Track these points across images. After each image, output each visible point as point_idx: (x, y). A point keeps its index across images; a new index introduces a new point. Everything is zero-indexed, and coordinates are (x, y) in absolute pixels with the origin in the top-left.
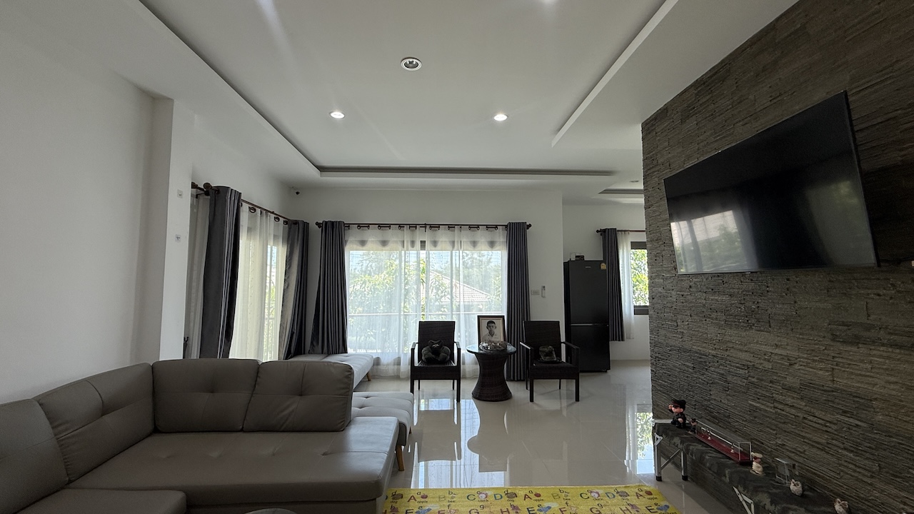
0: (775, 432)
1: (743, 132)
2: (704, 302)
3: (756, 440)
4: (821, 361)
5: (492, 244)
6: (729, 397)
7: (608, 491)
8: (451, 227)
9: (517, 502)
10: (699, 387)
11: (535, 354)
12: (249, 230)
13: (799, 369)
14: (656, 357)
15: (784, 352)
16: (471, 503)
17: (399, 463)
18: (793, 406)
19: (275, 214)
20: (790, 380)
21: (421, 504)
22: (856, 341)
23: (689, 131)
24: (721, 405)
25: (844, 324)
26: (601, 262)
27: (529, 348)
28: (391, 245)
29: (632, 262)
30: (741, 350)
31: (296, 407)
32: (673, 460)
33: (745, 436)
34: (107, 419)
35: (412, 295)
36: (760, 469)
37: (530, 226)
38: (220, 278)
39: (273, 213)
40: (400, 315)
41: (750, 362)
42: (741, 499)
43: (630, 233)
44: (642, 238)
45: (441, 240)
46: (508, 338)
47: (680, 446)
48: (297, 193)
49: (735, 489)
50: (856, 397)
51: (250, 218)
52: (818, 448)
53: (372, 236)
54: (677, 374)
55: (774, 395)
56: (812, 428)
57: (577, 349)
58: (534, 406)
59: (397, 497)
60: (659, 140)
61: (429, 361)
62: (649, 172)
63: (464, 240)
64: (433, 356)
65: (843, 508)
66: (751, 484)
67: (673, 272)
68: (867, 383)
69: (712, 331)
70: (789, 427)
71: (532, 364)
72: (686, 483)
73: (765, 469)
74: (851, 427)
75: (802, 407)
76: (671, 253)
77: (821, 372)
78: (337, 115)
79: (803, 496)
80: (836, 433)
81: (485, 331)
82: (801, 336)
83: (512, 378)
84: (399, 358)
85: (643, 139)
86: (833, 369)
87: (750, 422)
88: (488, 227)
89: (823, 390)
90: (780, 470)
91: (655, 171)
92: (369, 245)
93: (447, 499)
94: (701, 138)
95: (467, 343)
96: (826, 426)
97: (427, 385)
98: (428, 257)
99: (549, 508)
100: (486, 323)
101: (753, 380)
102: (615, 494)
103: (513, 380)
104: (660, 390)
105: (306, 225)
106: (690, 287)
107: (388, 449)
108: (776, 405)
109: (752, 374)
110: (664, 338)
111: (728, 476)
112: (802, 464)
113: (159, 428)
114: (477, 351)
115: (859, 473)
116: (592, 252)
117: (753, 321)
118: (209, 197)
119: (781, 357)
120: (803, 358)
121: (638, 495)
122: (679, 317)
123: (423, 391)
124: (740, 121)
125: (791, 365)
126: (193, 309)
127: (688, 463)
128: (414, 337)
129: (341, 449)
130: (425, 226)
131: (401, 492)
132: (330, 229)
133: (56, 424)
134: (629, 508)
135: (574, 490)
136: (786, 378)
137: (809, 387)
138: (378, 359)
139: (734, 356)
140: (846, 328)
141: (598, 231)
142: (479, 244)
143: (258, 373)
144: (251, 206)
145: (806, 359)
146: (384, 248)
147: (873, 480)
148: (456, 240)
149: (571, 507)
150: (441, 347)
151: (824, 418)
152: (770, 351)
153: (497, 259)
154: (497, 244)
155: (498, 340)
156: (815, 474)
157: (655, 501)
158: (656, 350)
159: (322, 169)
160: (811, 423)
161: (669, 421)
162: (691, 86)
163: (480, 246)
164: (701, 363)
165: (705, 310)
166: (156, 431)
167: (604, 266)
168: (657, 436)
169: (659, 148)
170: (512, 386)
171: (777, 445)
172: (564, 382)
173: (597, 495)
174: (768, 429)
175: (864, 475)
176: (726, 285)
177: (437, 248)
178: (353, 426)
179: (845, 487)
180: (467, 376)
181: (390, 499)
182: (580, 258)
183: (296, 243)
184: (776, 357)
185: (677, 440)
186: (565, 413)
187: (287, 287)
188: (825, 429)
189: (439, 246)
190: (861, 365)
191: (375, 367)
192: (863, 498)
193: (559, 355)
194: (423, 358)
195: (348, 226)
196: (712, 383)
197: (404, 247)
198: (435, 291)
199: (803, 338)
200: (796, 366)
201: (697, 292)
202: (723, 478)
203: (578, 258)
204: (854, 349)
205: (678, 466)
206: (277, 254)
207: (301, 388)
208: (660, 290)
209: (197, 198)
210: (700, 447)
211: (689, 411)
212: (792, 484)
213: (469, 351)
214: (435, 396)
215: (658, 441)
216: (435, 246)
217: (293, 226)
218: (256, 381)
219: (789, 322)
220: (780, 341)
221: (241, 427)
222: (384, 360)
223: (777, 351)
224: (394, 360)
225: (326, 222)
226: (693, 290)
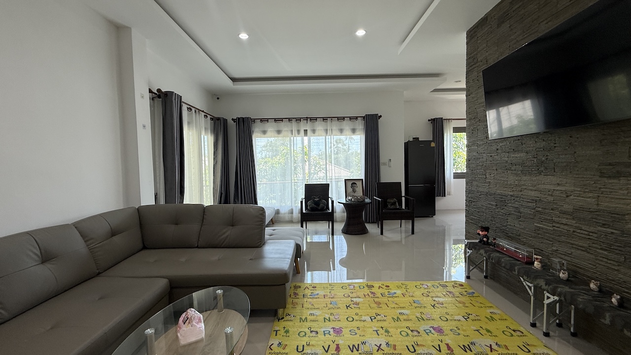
0: (551, 243)
1: (544, 28)
2: (507, 159)
3: (538, 249)
4: (591, 192)
5: (354, 131)
6: (520, 223)
7: (434, 284)
8: (325, 119)
9: (373, 290)
10: (500, 218)
11: (385, 204)
12: (189, 123)
13: (573, 199)
14: (470, 199)
15: (563, 188)
16: (344, 290)
17: (297, 270)
18: (566, 224)
19: (205, 112)
20: (567, 207)
21: (313, 291)
22: (618, 175)
23: (503, 33)
24: (514, 228)
25: (610, 164)
26: (431, 141)
27: (380, 200)
28: (283, 133)
29: (454, 143)
30: (531, 190)
31: (229, 233)
32: (478, 267)
33: (530, 246)
34: (116, 239)
35: (299, 170)
36: (539, 266)
37: (381, 116)
39: (203, 111)
40: (292, 183)
41: (538, 197)
42: (525, 285)
43: (453, 121)
44: (463, 124)
45: (318, 129)
46: (366, 192)
47: (484, 255)
48: (218, 98)
49: (521, 278)
50: (614, 214)
51: (188, 115)
52: (581, 250)
53: (271, 127)
54: (484, 210)
55: (553, 218)
56: (579, 237)
57: (413, 200)
58: (384, 237)
59: (296, 287)
60: (480, 43)
61: (312, 209)
62: (470, 68)
63: (334, 128)
64: (315, 206)
65: (596, 285)
66: (532, 275)
67: (485, 140)
68: (623, 204)
69: (512, 179)
70: (563, 239)
71: (382, 211)
72: (487, 280)
73: (542, 266)
74: (607, 234)
75: (573, 224)
76: (484, 127)
77: (588, 200)
78: (244, 36)
79: (568, 280)
80: (596, 239)
81: (350, 190)
82: (577, 176)
83: (368, 221)
84: (292, 210)
85: (467, 43)
86: (599, 196)
87: (535, 237)
88: (351, 118)
89: (589, 212)
90: (553, 266)
91: (475, 67)
92: (269, 134)
93: (329, 288)
94: (512, 37)
95: (338, 198)
96: (590, 235)
97: (311, 226)
98: (309, 141)
99: (395, 293)
100: (350, 184)
101: (539, 209)
102: (439, 286)
103: (369, 222)
104: (471, 223)
105: (225, 121)
106: (497, 149)
107: (291, 257)
108: (554, 224)
109: (538, 205)
110: (476, 187)
111: (516, 271)
112: (570, 261)
113: (146, 246)
114: (345, 202)
115: (610, 263)
116: (425, 134)
117: (542, 169)
118: (161, 99)
119: (561, 192)
120: (577, 191)
121: (453, 286)
122: (488, 171)
123: (308, 230)
124: (544, 21)
125: (567, 196)
126: (158, 174)
127: (488, 267)
128: (302, 195)
129: (260, 257)
130: (307, 120)
131: (300, 285)
132: (242, 123)
133: (86, 239)
134: (448, 293)
135: (411, 284)
136: (563, 206)
137: (579, 210)
138: (278, 210)
139: (526, 194)
140: (611, 167)
141: (429, 120)
142: (344, 131)
143: (204, 212)
144: (189, 107)
145: (579, 191)
146: (279, 136)
147: (619, 267)
148: (328, 129)
149: (409, 292)
150: (320, 200)
151: (588, 230)
152: (553, 188)
153: (356, 143)
154: (357, 130)
155: (358, 195)
156: (578, 267)
157: (465, 290)
158: (470, 196)
159: (234, 80)
160: (579, 234)
161: (477, 241)
163: (345, 132)
164: (502, 201)
165: (507, 165)
166: (145, 248)
167: (433, 145)
168: (468, 250)
169: (479, 49)
170: (368, 226)
171: (553, 251)
172: (403, 221)
173: (426, 287)
174: (546, 241)
175: (614, 265)
176: (524, 146)
177: (315, 135)
178: (266, 245)
179: (598, 273)
180: (338, 220)
181: (293, 288)
182: (416, 139)
183: (219, 133)
184: (557, 192)
185: (482, 251)
186: (403, 242)
187: (216, 163)
188: (588, 237)
189: (317, 133)
190: (620, 191)
191: (276, 215)
192: (611, 280)
193: (401, 204)
194: (308, 207)
195: (254, 121)
196: (509, 214)
197: (292, 134)
198: (313, 167)
199: (578, 178)
200: (572, 197)
201: (502, 153)
202: (514, 272)
203: (414, 140)
204: (616, 181)
205: (482, 270)
206: (208, 140)
207: (232, 222)
208: (474, 154)
209: (153, 100)
210: (498, 254)
211: (491, 234)
212: (561, 273)
213: (339, 203)
214: (316, 233)
215: (469, 254)
216: (314, 133)
217: (217, 121)
218: (204, 217)
219: (569, 167)
220: (561, 181)
221: (197, 245)
222: (282, 211)
223: (559, 188)
224: (289, 211)
225: (239, 118)
226: (499, 151)
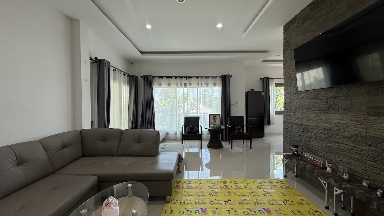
0: (338, 156)
1: (331, 25)
2: (309, 103)
3: (329, 159)
4: (362, 124)
5: (215, 85)
6: (318, 143)
7: (264, 180)
8: (197, 77)
9: (226, 184)
10: (305, 139)
11: (233, 130)
12: (114, 79)
13: (351, 129)
14: (286, 128)
15: (344, 122)
16: (208, 184)
17: (179, 170)
18: (347, 144)
20: (347, 134)
21: (188, 184)
22: (379, 115)
23: (306, 27)
24: (314, 146)
25: (373, 108)
26: (262, 92)
27: (231, 127)
28: (172, 86)
29: (275, 93)
30: (324, 123)
31: (137, 147)
32: (292, 170)
33: (324, 158)
34: (66, 150)
35: (181, 108)
36: (330, 170)
37: (231, 76)
38: (104, 98)
39: (123, 71)
40: (176, 116)
41: (329, 127)
42: (321, 182)
43: (275, 79)
44: (282, 81)
45: (193, 83)
46: (222, 123)
47: (296, 163)
48: (132, 64)
49: (319, 178)
50: (377, 138)
51: (114, 74)
52: (356, 161)
53: (164, 82)
54: (295, 135)
55: (338, 140)
56: (355, 153)
57: (251, 127)
58: (233, 150)
59: (178, 182)
60: (291, 33)
61: (189, 132)
62: (286, 48)
63: (203, 83)
64: (191, 130)
65: (367, 183)
66: (326, 176)
67: (295, 92)
68: (382, 132)
69: (312, 116)
70: (345, 153)
71: (232, 134)
72: (297, 178)
73: (332, 171)
74: (373, 151)
75: (351, 144)
76: (295, 83)
77: (360, 129)
78: (149, 27)
79: (348, 180)
80: (365, 154)
81: (212, 120)
82: (353, 115)
83: (223, 140)
84: (176, 132)
85: (284, 33)
86: (367, 127)
87: (327, 152)
88: (213, 77)
89: (361, 137)
90: (339, 170)
91: (289, 47)
92: (163, 86)
93: (199, 183)
94: (311, 30)
95: (205, 125)
96: (362, 152)
97: (188, 143)
98: (188, 90)
99: (240, 186)
100: (213, 117)
101: (330, 135)
102: (267, 182)
103: (224, 141)
104: (287, 142)
105: (136, 77)
106: (303, 97)
107: (175, 163)
108: (339, 144)
109: (329, 132)
110: (290, 120)
111: (316, 173)
112: (349, 168)
113: (85, 155)
114: (209, 128)
115: (375, 170)
116: (258, 87)
117: (331, 110)
118: (97, 64)
119: (343, 124)
120: (353, 124)
121: (276, 182)
122: (297, 111)
123: (186, 145)
124: (331, 20)
125: (347, 127)
126: (94, 110)
127: (298, 170)
128: (182, 123)
129: (156, 162)
130: (186, 77)
131: (180, 180)
132: (147, 79)
133: (46, 150)
134: (273, 187)
135: (250, 180)
136: (344, 133)
137: (355, 136)
138: (168, 132)
139: (321, 125)
140: (374, 109)
141: (260, 79)
143: (122, 134)
144: (114, 68)
145: (354, 124)
146: (169, 87)
147: (381, 172)
148: (199, 83)
149: (249, 186)
150: (194, 127)
151: (361, 148)
152: (338, 122)
153: (216, 92)
154: (217, 84)
155: (217, 124)
156: (354, 171)
157: (284, 184)
158: (286, 125)
159: (142, 53)
160: (355, 151)
161: (291, 154)
162: (308, 5)
163: (209, 85)
164: (306, 129)
165: (309, 107)
166: (84, 156)
167: (263, 94)
168: (285, 159)
169: (291, 37)
170: (223, 143)
171: (339, 161)
172: (245, 140)
173: (259, 182)
174: (334, 154)
175: (377, 170)
176: (320, 95)
178: (160, 155)
179: (367, 176)
180: (204, 139)
181: (176, 182)
182: (253, 90)
183: (133, 85)
184: (341, 124)
185: (294, 160)
186: (245, 154)
187: (130, 103)
188: (361, 153)
190: (380, 124)
191: (167, 136)
192: (376, 180)
193: (243, 130)
194: (187, 131)
195: (154, 77)
196: (311, 137)
197: (177, 86)
198: (190, 106)
199: (354, 115)
200: (350, 128)
201: (306, 99)
202: (314, 174)
203: (252, 90)
204: (377, 118)
205: (294, 172)
206: (126, 89)
207: (139, 140)
208: (289, 100)
209: (92, 64)
210: (304, 163)
211: (299, 149)
212: (344, 175)
213: (205, 128)
214: (191, 147)
215: (286, 162)
216: (191, 86)
217: (131, 77)
218: (121, 137)
219: (348, 109)
220: (343, 117)
221: (116, 154)
222: (170, 133)
223: (342, 122)
224: (174, 133)
225: (145, 76)
226: (304, 98)
